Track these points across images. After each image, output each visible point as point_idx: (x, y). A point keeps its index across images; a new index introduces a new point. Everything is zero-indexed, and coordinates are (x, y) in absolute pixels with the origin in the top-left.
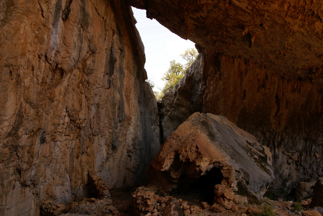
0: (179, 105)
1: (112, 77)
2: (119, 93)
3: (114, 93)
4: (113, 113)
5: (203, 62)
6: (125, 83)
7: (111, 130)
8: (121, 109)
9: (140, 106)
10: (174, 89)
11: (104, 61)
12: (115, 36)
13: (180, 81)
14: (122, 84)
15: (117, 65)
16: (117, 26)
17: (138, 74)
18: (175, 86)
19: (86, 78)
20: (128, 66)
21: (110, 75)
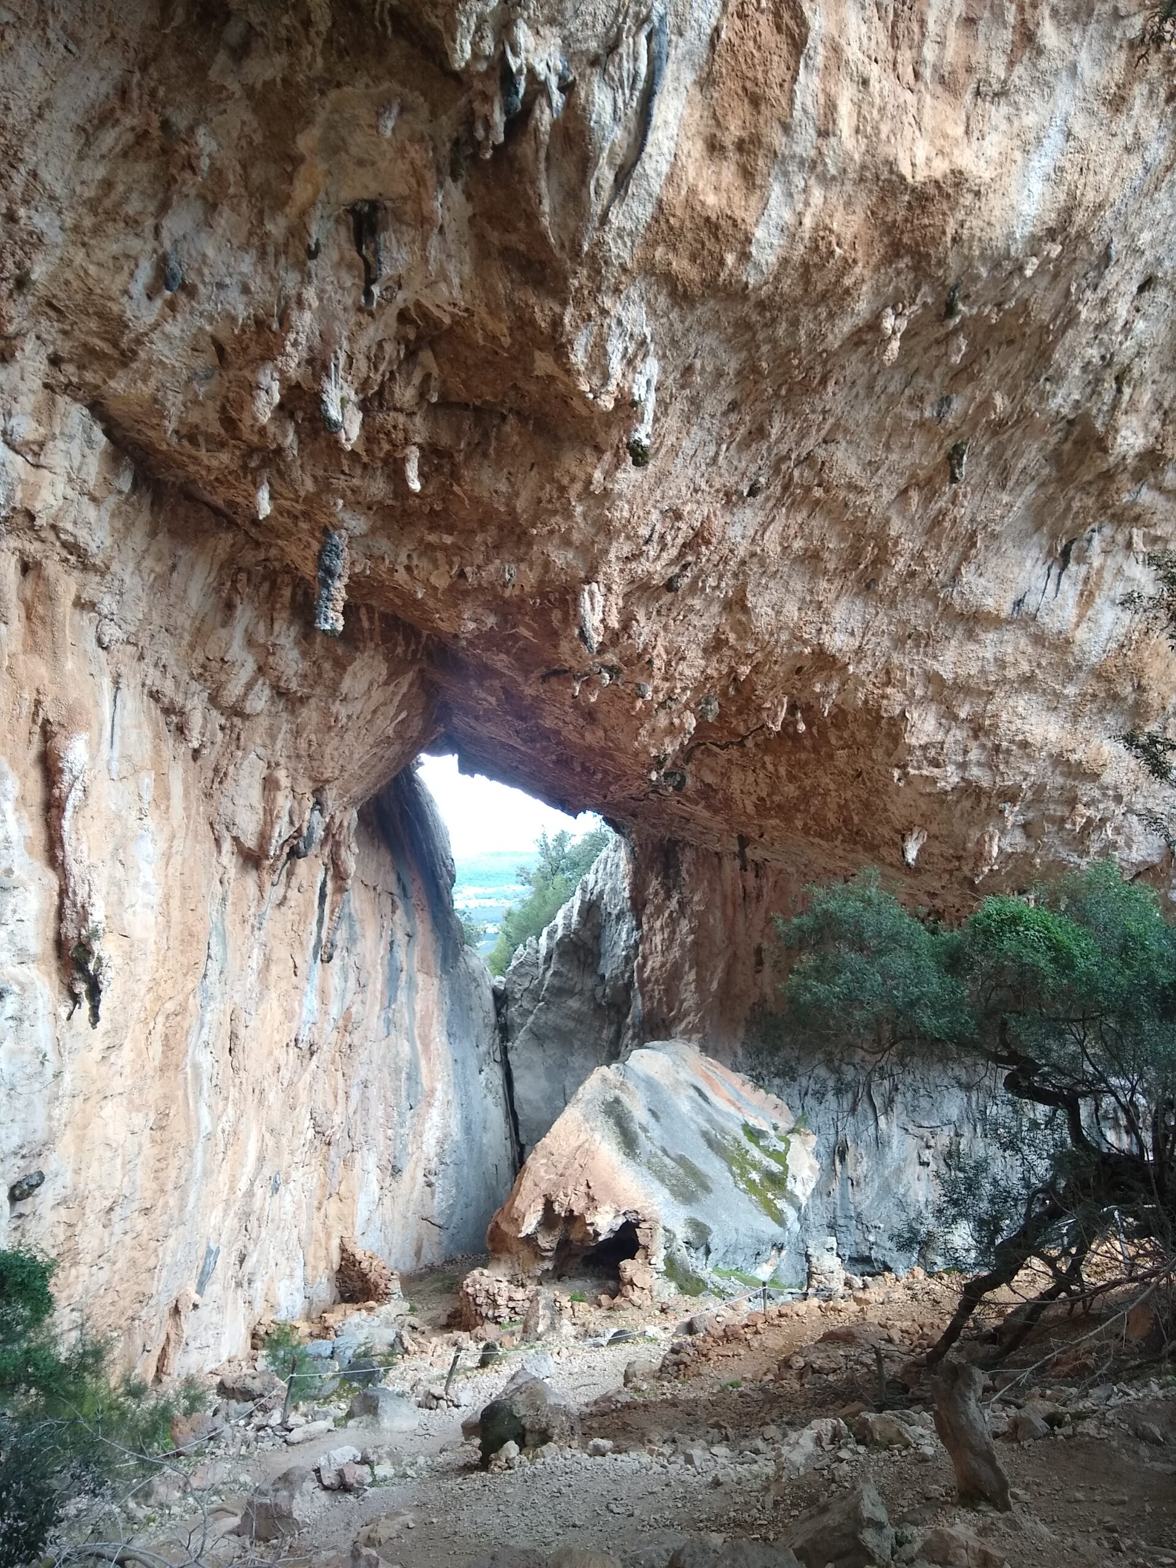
0: (559, 992)
1: (393, 1006)
2: (408, 1041)
3: (397, 1043)
4: (396, 1091)
6: (418, 1008)
7: (390, 1132)
8: (413, 1078)
9: (451, 1043)
10: (543, 940)
11: (379, 986)
12: (399, 912)
13: (560, 914)
14: (412, 1012)
15: (403, 976)
16: (399, 879)
17: (445, 959)
18: (545, 931)
19: (349, 1040)
20: (423, 960)
21: (389, 1006)
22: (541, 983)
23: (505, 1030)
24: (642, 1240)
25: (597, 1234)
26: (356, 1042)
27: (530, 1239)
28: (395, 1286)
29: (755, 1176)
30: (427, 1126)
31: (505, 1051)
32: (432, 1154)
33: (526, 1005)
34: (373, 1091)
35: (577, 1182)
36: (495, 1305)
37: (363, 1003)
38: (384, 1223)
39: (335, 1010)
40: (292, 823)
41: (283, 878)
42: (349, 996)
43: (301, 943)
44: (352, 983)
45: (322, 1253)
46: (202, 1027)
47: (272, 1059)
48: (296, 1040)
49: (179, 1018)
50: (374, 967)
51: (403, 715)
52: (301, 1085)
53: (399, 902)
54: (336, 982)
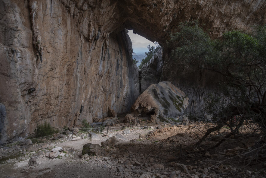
2: (121, 77)
3: (118, 77)
5: (163, 51)
9: (129, 78)
11: (115, 67)
12: (119, 55)
13: (151, 60)
14: (122, 72)
15: (120, 66)
16: (120, 49)
17: (129, 65)
18: (148, 62)
20: (124, 64)
21: (117, 71)
22: (147, 71)
23: (140, 78)
24: (155, 112)
25: (148, 110)
26: (110, 75)
27: (137, 110)
28: (116, 115)
29: (177, 104)
30: (124, 91)
31: (140, 81)
32: (125, 95)
33: (144, 74)
34: (114, 84)
35: (145, 102)
36: (129, 120)
37: (112, 69)
38: (116, 105)
39: (106, 69)
40: (94, 33)
41: (94, 44)
42: (109, 68)
43: (98, 57)
44: (109, 65)
45: (105, 109)
46: (77, 69)
47: (93, 77)
48: (98, 74)
49: (71, 66)
50: (114, 63)
51: (115, 13)
52: (100, 82)
54: (106, 65)
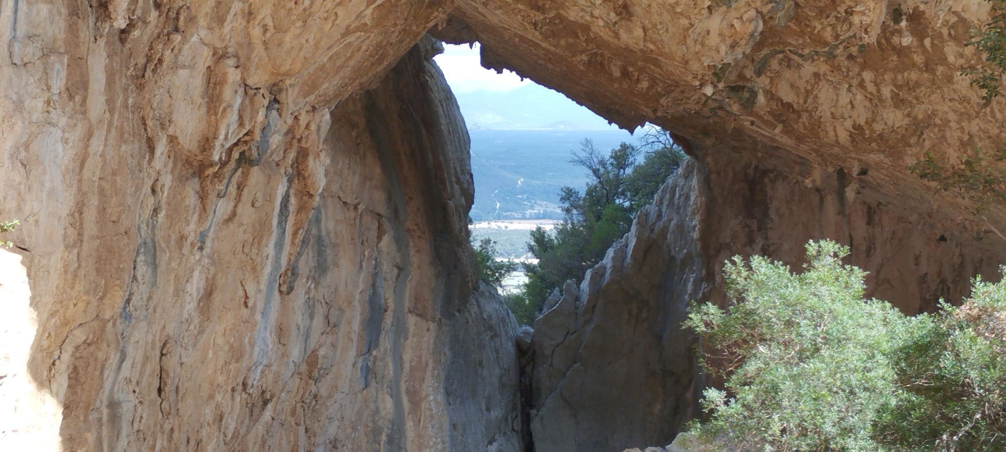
0: (602, 351)
1: (374, 353)
2: (391, 396)
3: (377, 397)
5: (701, 194)
6: (408, 356)
8: (395, 440)
9: (450, 404)
10: (585, 285)
11: (356, 326)
12: (386, 239)
13: (610, 253)
14: (399, 362)
15: (389, 319)
16: (390, 198)
17: (448, 299)
18: (588, 274)
19: (313, 389)
20: (417, 299)
21: (369, 351)
22: (579, 338)
23: (528, 394)
26: (323, 392)
31: (527, 420)
33: (559, 364)
37: (334, 346)
39: (296, 352)
40: (241, 124)
41: (233, 189)
42: (315, 336)
43: (254, 269)
44: (318, 322)
46: (122, 360)
47: (213, 404)
48: (244, 385)
49: (92, 348)
50: (350, 303)
52: (251, 437)
53: (387, 225)
54: (298, 318)
